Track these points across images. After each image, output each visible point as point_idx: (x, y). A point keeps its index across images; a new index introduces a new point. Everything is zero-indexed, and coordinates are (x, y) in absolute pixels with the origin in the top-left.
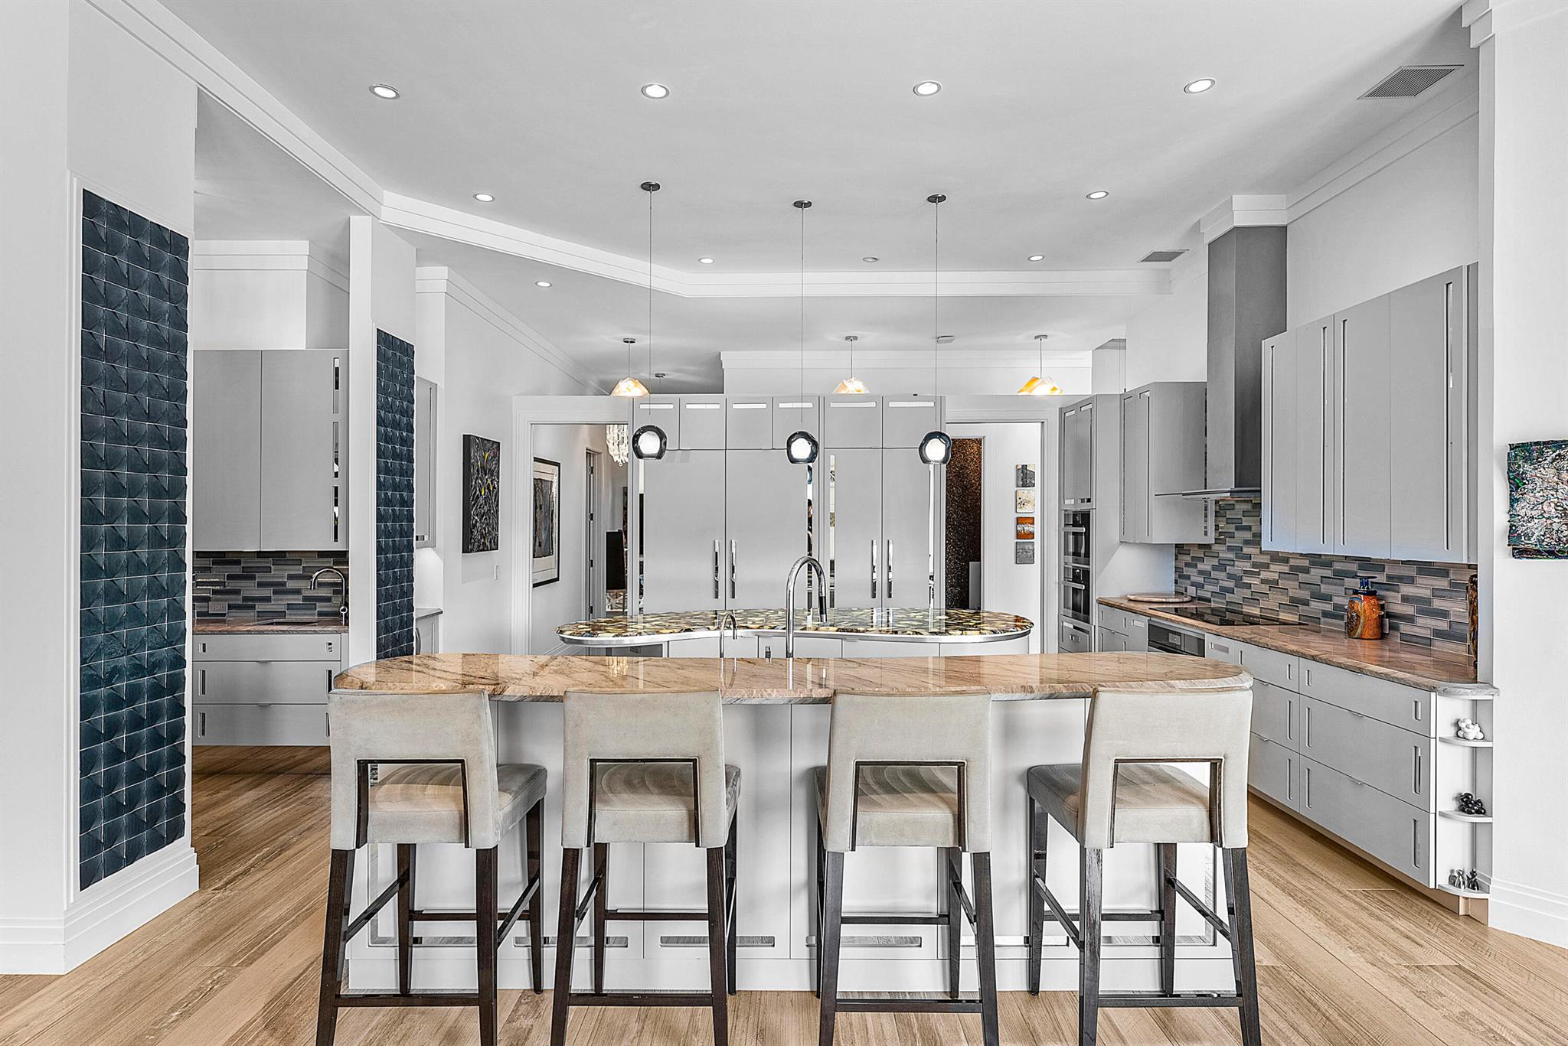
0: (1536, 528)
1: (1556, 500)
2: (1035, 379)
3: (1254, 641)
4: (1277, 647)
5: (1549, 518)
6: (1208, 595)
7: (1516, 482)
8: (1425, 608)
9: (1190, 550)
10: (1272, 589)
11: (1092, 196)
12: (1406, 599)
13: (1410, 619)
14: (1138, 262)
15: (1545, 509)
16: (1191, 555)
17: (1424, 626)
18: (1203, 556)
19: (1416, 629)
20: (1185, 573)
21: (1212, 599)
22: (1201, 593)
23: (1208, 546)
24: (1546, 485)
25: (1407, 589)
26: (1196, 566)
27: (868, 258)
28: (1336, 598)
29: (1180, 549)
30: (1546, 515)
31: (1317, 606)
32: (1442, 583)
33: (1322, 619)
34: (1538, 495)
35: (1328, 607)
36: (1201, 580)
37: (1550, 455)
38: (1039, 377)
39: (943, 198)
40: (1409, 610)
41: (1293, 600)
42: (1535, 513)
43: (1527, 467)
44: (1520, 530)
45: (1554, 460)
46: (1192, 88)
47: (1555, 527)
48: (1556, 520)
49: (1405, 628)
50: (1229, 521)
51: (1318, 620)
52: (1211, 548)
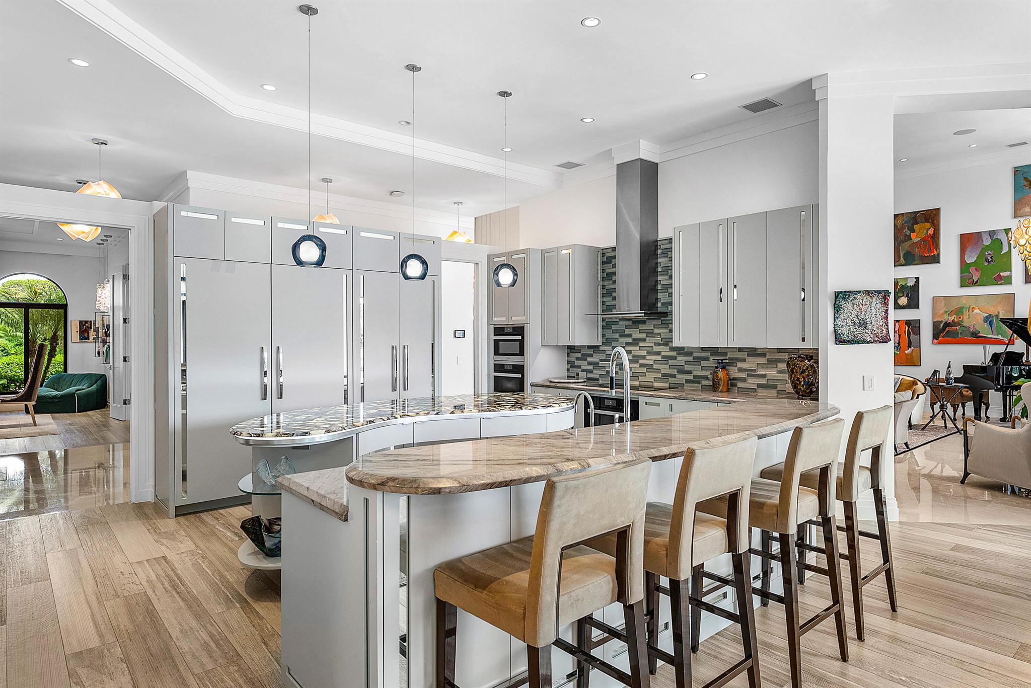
0: (844, 330)
1: (851, 318)
2: (455, 232)
3: (683, 397)
4: (701, 399)
5: (849, 326)
6: (597, 376)
7: (837, 309)
8: (752, 374)
9: (580, 350)
10: (648, 370)
11: (584, 120)
12: (740, 370)
13: (744, 380)
14: (554, 166)
15: (847, 321)
16: (582, 353)
17: (752, 382)
18: (592, 353)
19: (747, 385)
20: (576, 364)
21: (600, 379)
22: (590, 375)
23: (598, 347)
24: (848, 311)
25: (740, 365)
26: (586, 360)
27: (402, 121)
28: (695, 372)
29: (571, 349)
30: (848, 325)
31: (682, 378)
32: (762, 360)
33: (685, 385)
34: (845, 315)
35: (690, 377)
36: (591, 367)
37: (852, 297)
38: (457, 231)
39: (510, 94)
40: (743, 375)
41: (664, 375)
42: (844, 324)
43: (843, 303)
44: (839, 331)
45: (853, 299)
46: (696, 77)
47: (852, 330)
48: (851, 327)
49: (740, 385)
50: (614, 331)
51: (683, 385)
52: (599, 348)
